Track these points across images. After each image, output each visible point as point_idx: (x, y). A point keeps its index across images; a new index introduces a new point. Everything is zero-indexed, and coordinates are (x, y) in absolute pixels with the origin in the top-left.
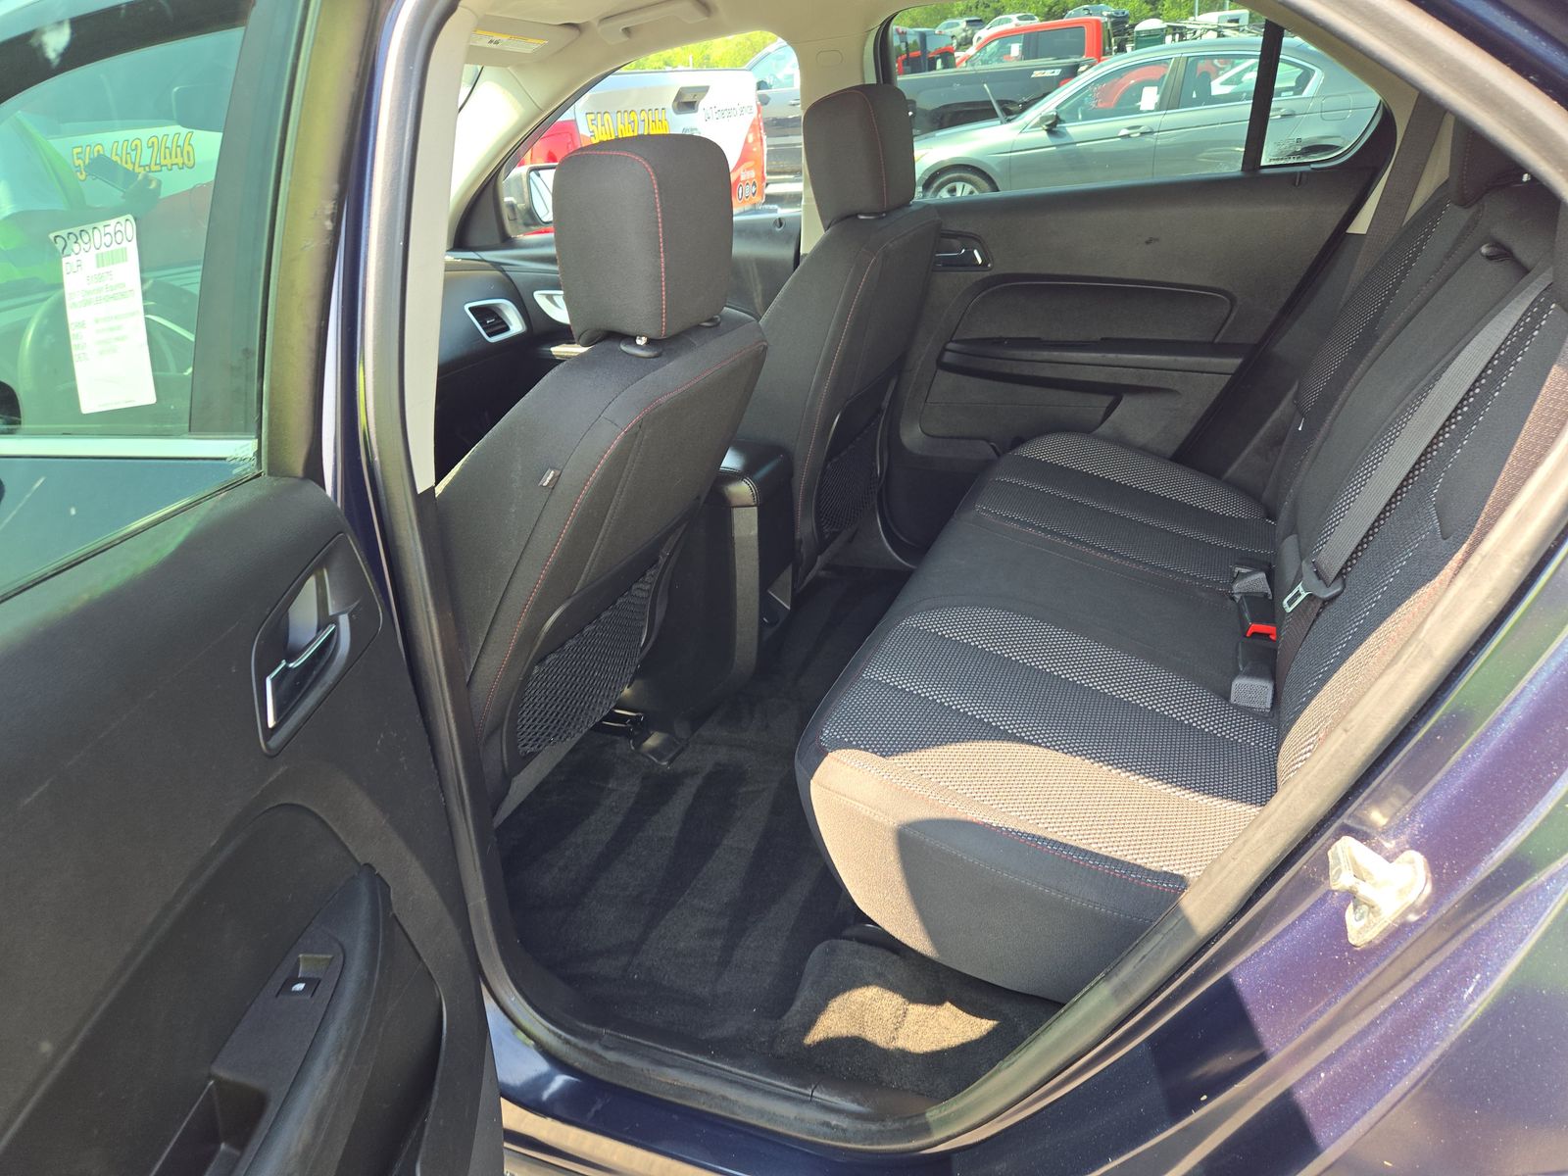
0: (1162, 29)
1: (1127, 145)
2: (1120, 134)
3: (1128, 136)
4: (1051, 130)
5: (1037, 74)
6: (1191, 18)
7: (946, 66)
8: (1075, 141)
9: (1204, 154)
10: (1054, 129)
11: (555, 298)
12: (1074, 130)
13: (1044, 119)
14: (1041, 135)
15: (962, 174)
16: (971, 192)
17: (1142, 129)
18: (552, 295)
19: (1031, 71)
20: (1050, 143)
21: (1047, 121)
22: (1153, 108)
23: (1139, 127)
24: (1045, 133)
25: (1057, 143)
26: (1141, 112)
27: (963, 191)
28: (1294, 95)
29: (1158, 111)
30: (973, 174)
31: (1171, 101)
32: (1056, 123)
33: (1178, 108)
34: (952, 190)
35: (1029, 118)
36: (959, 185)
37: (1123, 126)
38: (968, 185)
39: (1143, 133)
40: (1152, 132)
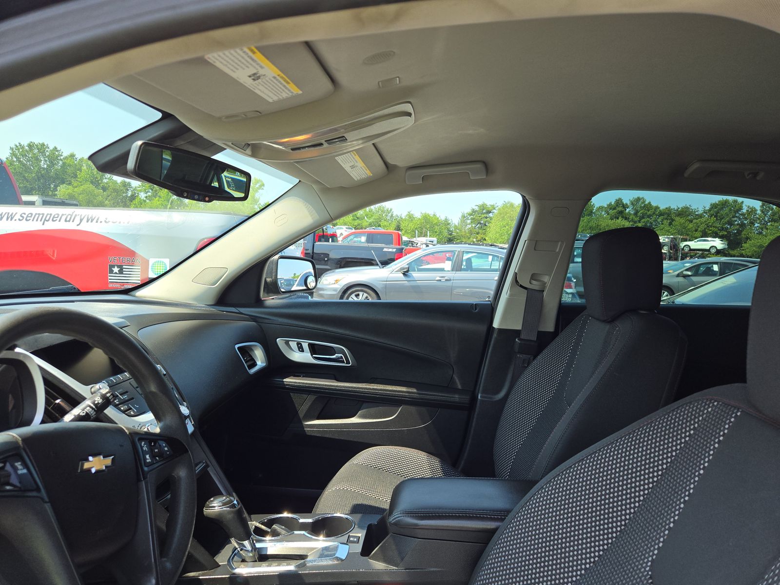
0: (407, 241)
1: (439, 283)
2: (436, 279)
3: (440, 280)
5: (385, 250)
6: (415, 239)
7: (333, 241)
8: (416, 280)
9: (455, 291)
10: (406, 273)
11: (290, 343)
12: (415, 275)
13: (402, 269)
14: (400, 275)
15: (363, 289)
16: (367, 297)
17: (446, 278)
18: (289, 341)
19: (383, 248)
20: (405, 280)
22: (450, 270)
23: (444, 277)
24: (402, 275)
25: (408, 280)
26: (445, 271)
27: (362, 297)
29: (452, 270)
30: (368, 289)
31: (457, 268)
32: (408, 271)
33: (461, 271)
34: (357, 296)
35: (394, 267)
36: (361, 294)
37: (437, 276)
38: (364, 293)
39: (446, 280)
40: (450, 280)
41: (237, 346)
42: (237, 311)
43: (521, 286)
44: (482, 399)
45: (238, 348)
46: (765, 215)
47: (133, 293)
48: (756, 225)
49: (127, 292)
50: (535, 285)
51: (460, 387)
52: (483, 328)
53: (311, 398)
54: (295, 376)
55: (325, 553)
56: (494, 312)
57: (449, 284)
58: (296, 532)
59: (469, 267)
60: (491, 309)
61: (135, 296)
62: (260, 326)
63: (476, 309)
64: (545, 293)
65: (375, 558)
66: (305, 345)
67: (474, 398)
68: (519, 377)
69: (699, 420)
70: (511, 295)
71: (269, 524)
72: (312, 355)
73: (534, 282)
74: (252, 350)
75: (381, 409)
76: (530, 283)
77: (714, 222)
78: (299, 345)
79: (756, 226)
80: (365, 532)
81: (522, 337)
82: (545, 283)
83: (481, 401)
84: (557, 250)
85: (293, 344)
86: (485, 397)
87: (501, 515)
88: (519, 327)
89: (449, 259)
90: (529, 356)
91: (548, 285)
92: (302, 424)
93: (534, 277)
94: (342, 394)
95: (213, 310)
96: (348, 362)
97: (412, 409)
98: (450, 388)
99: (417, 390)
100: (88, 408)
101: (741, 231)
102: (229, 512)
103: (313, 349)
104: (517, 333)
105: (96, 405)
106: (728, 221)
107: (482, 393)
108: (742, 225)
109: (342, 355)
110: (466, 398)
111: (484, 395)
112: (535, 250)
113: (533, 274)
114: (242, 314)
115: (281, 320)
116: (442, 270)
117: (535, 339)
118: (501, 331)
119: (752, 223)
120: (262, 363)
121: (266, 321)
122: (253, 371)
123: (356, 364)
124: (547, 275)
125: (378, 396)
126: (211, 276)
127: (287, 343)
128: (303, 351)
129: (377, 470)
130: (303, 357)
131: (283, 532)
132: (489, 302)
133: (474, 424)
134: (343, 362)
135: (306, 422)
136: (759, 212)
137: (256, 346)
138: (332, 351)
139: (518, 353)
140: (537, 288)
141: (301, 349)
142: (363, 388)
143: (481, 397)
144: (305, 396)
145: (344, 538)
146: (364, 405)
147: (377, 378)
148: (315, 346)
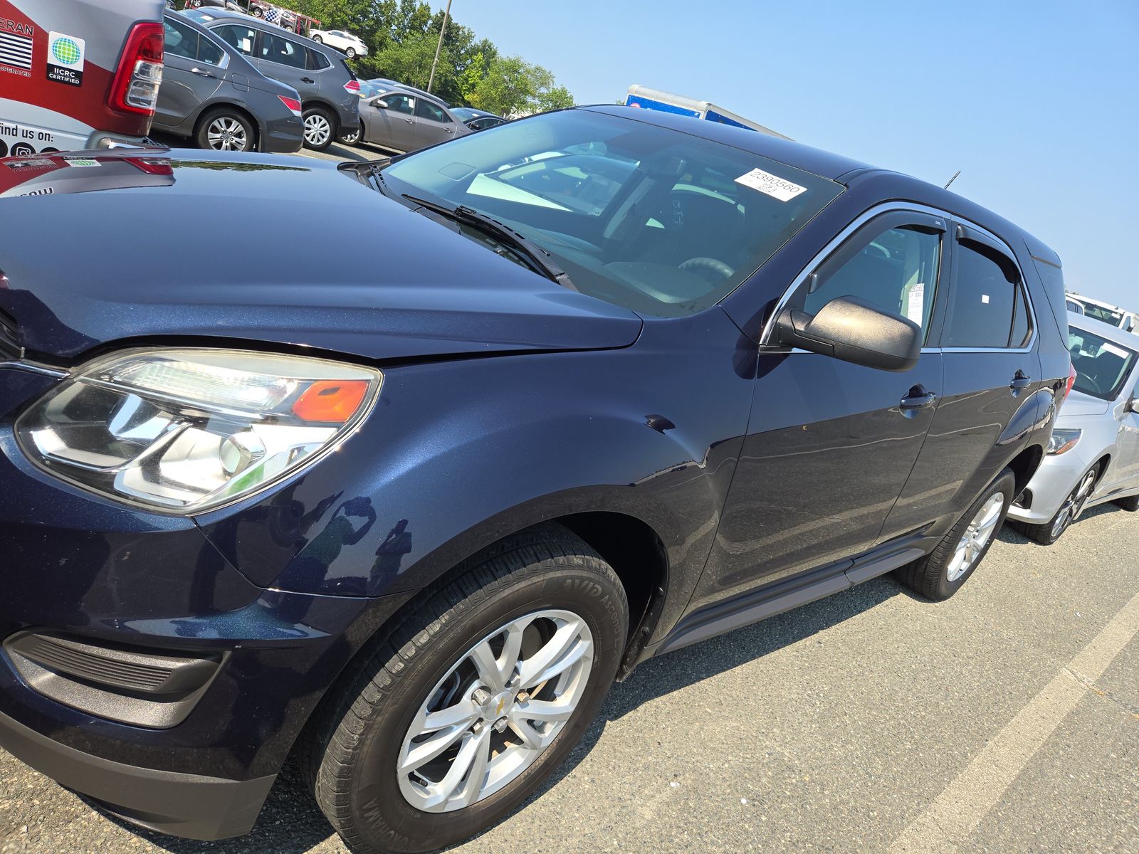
46: (406, 16)
48: (394, 27)
77: (344, 5)
79: (392, 28)
101: (375, 31)
106: (362, 10)
108: (378, 22)
119: (389, 23)
136: (398, 9)
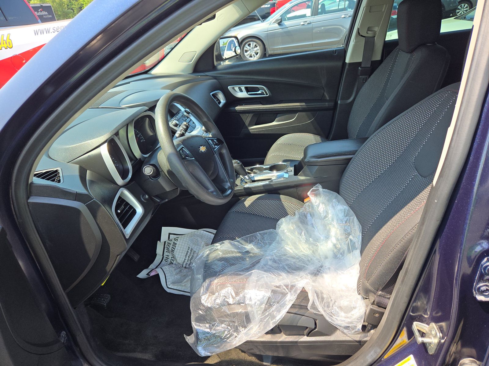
1: (303, 27)
2: (301, 24)
3: (304, 24)
4: (280, 24)
8: (287, 27)
10: (280, 23)
11: (235, 88)
12: (286, 23)
13: (277, 20)
14: (276, 25)
15: (252, 39)
17: (308, 22)
18: (234, 87)
20: (280, 28)
21: (278, 21)
22: (310, 16)
23: (306, 22)
24: (277, 25)
25: (282, 28)
26: (306, 17)
28: (351, 10)
29: (312, 16)
30: (256, 39)
31: (315, 13)
32: (281, 22)
33: (318, 15)
34: (249, 45)
35: (271, 20)
36: (251, 43)
37: (301, 21)
38: (254, 43)
39: (308, 24)
40: (311, 23)
41: (211, 94)
42: (205, 75)
43: (362, 36)
44: (341, 103)
45: (212, 95)
47: (149, 72)
49: (146, 72)
50: (370, 34)
51: (328, 99)
52: (340, 64)
53: (251, 115)
54: (240, 105)
55: (279, 177)
56: (346, 53)
57: (310, 26)
58: (264, 171)
59: (324, 11)
60: (345, 51)
61: (151, 74)
62: (219, 81)
63: (335, 53)
64: (375, 38)
65: (301, 175)
66: (243, 88)
67: (336, 103)
68: (361, 88)
69: (441, 100)
70: (356, 42)
71: (252, 170)
72: (247, 93)
73: (369, 32)
74: (217, 95)
75: (287, 116)
76: (367, 33)
78: (240, 88)
80: (294, 167)
81: (362, 66)
82: (376, 32)
83: (340, 104)
84: (383, 10)
85: (237, 88)
86: (342, 102)
87: (353, 153)
88: (360, 60)
89: (308, 7)
90: (366, 76)
91: (377, 33)
92: (248, 128)
93: (369, 29)
94: (265, 111)
95: (193, 76)
96: (267, 94)
97: (304, 113)
98: (323, 99)
99: (306, 103)
100: (182, 131)
102: (238, 166)
103: (248, 90)
104: (359, 64)
105: (185, 129)
107: (340, 100)
109: (263, 91)
110: (332, 104)
111: (342, 101)
112: (370, 12)
113: (368, 28)
114: (208, 76)
115: (228, 76)
116: (304, 16)
117: (370, 66)
118: (350, 64)
120: (223, 101)
121: (221, 78)
122: (221, 105)
123: (271, 94)
124: (377, 26)
125: (285, 110)
126: (188, 57)
127: (233, 88)
128: (242, 91)
129: (290, 145)
130: (243, 95)
131: (258, 172)
132: (343, 48)
133: (336, 117)
134: (264, 94)
135: (250, 127)
137: (218, 92)
138: (258, 89)
139: (360, 75)
140: (371, 35)
141: (241, 90)
142: (277, 107)
143: (340, 102)
144: (247, 115)
145: (286, 171)
146: (278, 115)
147: (283, 101)
148: (248, 88)
